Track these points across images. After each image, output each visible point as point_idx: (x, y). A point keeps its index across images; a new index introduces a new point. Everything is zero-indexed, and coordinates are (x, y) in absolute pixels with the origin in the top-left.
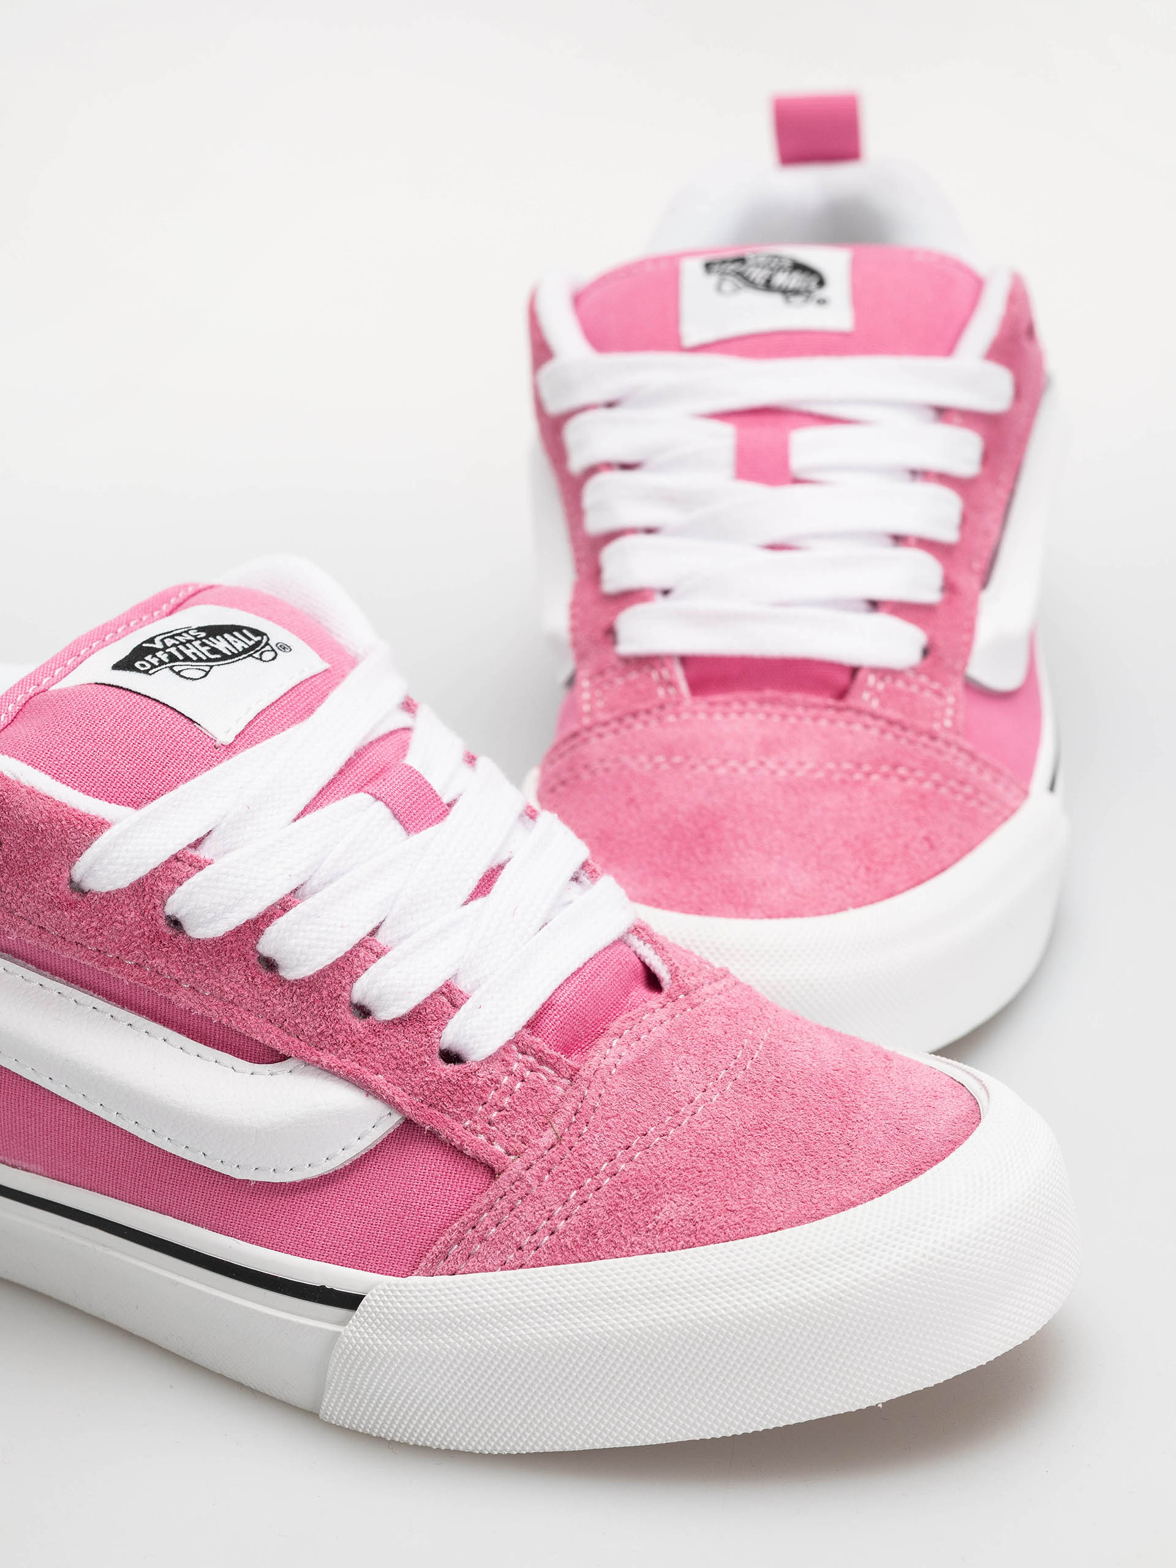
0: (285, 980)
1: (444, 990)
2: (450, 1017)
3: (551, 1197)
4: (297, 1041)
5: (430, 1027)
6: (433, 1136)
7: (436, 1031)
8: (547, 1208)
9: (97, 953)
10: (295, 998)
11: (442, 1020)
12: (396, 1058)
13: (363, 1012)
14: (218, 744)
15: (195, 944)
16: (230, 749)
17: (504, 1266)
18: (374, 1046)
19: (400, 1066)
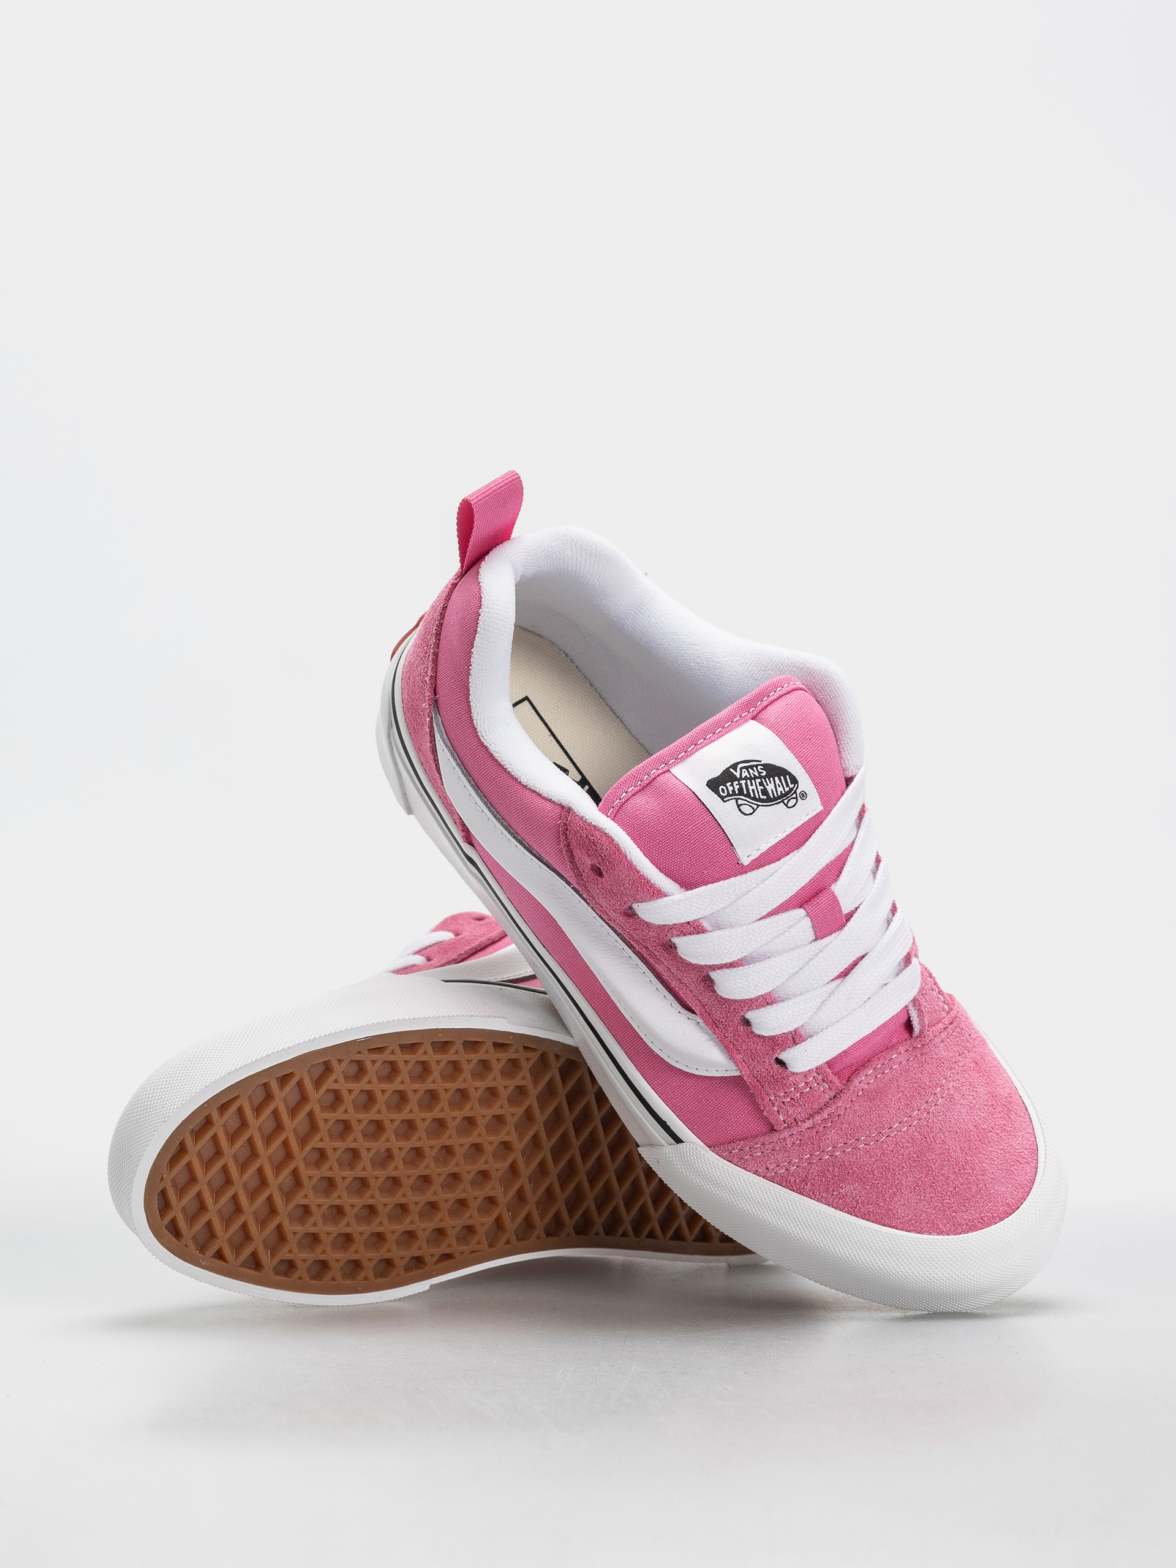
0: (716, 994)
1: (793, 1032)
2: (790, 1046)
5: (779, 1047)
6: (751, 1096)
7: (779, 1051)
10: (716, 1001)
11: (786, 1046)
12: (752, 1052)
13: (747, 1024)
14: (740, 862)
15: (680, 960)
16: (745, 869)
17: (756, 1173)
18: (745, 1041)
19: (752, 1057)
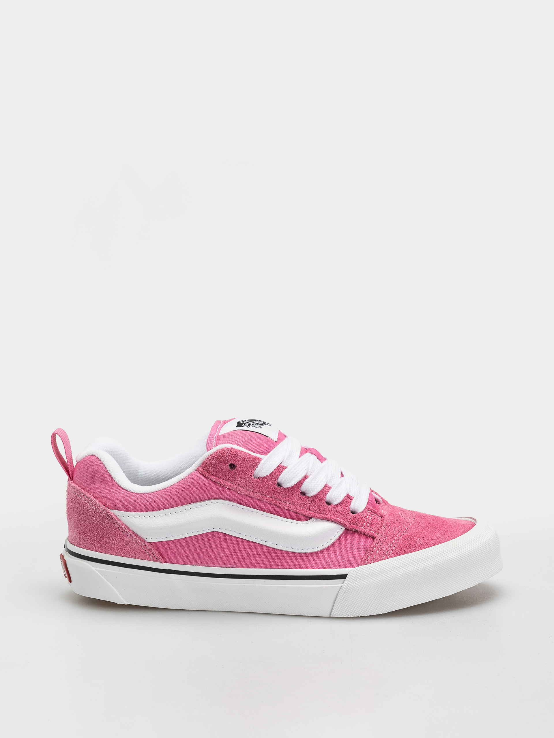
0: (309, 497)
1: (347, 496)
2: (351, 502)
3: (389, 542)
4: (314, 513)
5: (347, 505)
6: (356, 532)
7: (349, 506)
8: (390, 544)
9: (261, 495)
10: (312, 501)
11: (349, 503)
12: (341, 513)
13: (329, 503)
15: (285, 489)
16: (277, 443)
17: (383, 559)
18: (335, 511)
19: (343, 515)
